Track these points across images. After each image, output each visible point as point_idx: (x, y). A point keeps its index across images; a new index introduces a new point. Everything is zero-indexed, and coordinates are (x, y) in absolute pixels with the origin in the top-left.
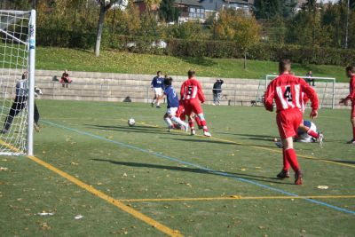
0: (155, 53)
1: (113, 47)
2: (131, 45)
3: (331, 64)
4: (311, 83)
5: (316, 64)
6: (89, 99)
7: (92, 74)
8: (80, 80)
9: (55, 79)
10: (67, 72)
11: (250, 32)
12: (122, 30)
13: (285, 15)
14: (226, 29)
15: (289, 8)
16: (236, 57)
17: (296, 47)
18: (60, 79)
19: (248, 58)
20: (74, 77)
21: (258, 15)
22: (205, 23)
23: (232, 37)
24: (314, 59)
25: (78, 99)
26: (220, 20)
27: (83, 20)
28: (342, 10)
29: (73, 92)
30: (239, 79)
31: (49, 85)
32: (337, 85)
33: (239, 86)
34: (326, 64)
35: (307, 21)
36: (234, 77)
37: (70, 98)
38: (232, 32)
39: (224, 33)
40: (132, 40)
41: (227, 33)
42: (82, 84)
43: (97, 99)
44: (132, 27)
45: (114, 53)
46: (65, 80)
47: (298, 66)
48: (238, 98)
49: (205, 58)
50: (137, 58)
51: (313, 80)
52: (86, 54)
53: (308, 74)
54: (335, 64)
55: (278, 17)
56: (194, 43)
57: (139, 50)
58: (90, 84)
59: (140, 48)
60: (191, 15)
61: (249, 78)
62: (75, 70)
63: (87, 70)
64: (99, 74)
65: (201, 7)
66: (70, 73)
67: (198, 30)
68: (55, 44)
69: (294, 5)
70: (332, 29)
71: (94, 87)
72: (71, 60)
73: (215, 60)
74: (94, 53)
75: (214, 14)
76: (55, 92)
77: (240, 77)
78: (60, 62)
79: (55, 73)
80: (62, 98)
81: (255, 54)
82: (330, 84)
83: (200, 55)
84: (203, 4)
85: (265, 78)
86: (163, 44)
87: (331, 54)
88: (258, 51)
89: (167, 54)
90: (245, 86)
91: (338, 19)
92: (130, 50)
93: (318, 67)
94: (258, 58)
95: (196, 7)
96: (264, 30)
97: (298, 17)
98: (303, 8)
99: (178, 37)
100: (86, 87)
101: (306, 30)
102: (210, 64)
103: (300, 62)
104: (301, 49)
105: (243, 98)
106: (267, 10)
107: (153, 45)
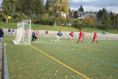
2: (63, 25)
6: (52, 37)
7: (53, 31)
10: (47, 31)
15: (106, 15)
19: (90, 28)
20: (49, 32)
24: (106, 28)
25: (49, 37)
27: (53, 19)
30: (87, 33)
33: (87, 34)
34: (109, 29)
43: (54, 37)
44: (64, 20)
45: (59, 26)
48: (87, 37)
51: (105, 33)
52: (52, 27)
54: (112, 29)
61: (89, 32)
62: (49, 30)
63: (52, 30)
64: (54, 31)
65: (84, 15)
68: (46, 25)
71: (53, 34)
73: (82, 28)
74: (54, 26)
78: (46, 28)
80: (46, 37)
81: (92, 27)
84: (85, 14)
86: (70, 24)
89: (71, 27)
90: (88, 34)
92: (62, 26)
98: (109, 15)
100: (51, 34)
107: (68, 24)
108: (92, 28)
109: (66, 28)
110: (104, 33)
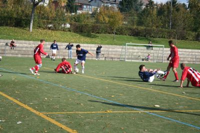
0: (64, 31)
1: (40, 27)
2: (50, 26)
3: (162, 37)
4: (151, 48)
5: (154, 37)
6: (26, 56)
7: (27, 42)
8: (21, 45)
9: (7, 44)
11: (117, 19)
12: (45, 17)
13: (137, 10)
14: (103, 18)
15: (139, 6)
16: (109, 33)
17: (143, 28)
18: (9, 44)
19: (116, 34)
20: (17, 44)
21: (121, 10)
22: (92, 14)
23: (107, 22)
24: (153, 34)
25: (20, 56)
26: (100, 13)
27: (23, 11)
28: (168, 8)
29: (17, 52)
30: (111, 46)
31: (3, 48)
32: (165, 49)
33: (110, 49)
34: (159, 37)
35: (149, 14)
36: (108, 44)
37: (15, 56)
38: (107, 19)
39: (102, 19)
40: (50, 23)
41: (104, 20)
42: (22, 47)
43: (31, 56)
44: (50, 16)
45: (40, 30)
46: (12, 45)
47: (143, 39)
48: (110, 56)
49: (92, 33)
50: (53, 33)
51: (152, 47)
52: (24, 31)
53: (149, 43)
54: (164, 38)
55: (133, 11)
56: (86, 25)
57: (55, 29)
58: (27, 47)
59: (55, 28)
60: (84, 9)
61: (116, 45)
62: (18, 39)
63: (25, 39)
64: (31, 42)
65: (90, 5)
66: (15, 41)
67: (88, 18)
68: (7, 25)
69: (141, 5)
70: (163, 18)
71: (29, 49)
72: (16, 34)
73: (98, 35)
74: (29, 30)
75: (97, 9)
76: (6, 52)
77: (112, 45)
78: (9, 35)
79: (6, 41)
80: (11, 55)
81: (120, 32)
82: (161, 49)
83: (89, 32)
84: (91, 3)
85: (125, 45)
86: (68, 26)
87: (162, 32)
88: (121, 30)
89: (70, 31)
90: (114, 50)
91: (166, 13)
92: (49, 28)
93: (155, 39)
94: (122, 34)
95: (87, 5)
96: (125, 18)
97: (144, 11)
98: (147, 6)
99: (76, 22)
100: (24, 49)
101: (148, 18)
102: (95, 37)
103: (145, 36)
104: (145, 29)
105: (113, 56)
106: (127, 7)
107: (63, 26)
108: (121, 36)
109: (58, 34)
110: (150, 47)
